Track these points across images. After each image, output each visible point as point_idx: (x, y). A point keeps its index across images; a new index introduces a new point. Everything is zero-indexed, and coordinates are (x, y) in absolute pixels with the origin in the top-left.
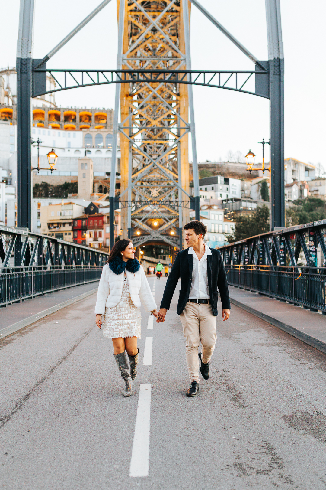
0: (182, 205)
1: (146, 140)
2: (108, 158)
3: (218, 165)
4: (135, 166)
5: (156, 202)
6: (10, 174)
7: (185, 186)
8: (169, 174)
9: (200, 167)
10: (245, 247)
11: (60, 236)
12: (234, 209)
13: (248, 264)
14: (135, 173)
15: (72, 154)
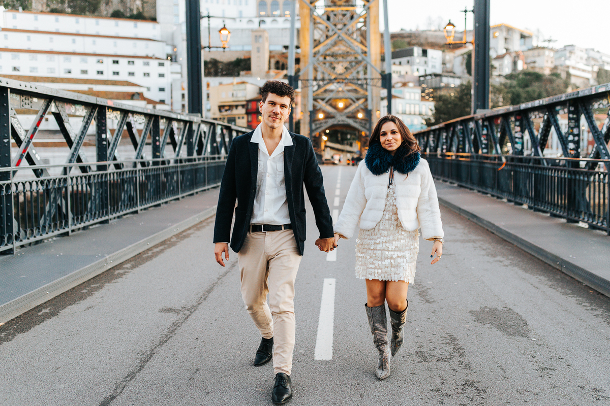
0: (371, 83)
1: (329, 6)
2: (286, 29)
3: (414, 34)
4: (317, 37)
5: (341, 81)
6: (175, 50)
7: (376, 61)
8: (357, 46)
9: (393, 36)
10: (443, 132)
11: (232, 120)
12: (434, 86)
13: (447, 152)
14: (316, 46)
15: (244, 25)
